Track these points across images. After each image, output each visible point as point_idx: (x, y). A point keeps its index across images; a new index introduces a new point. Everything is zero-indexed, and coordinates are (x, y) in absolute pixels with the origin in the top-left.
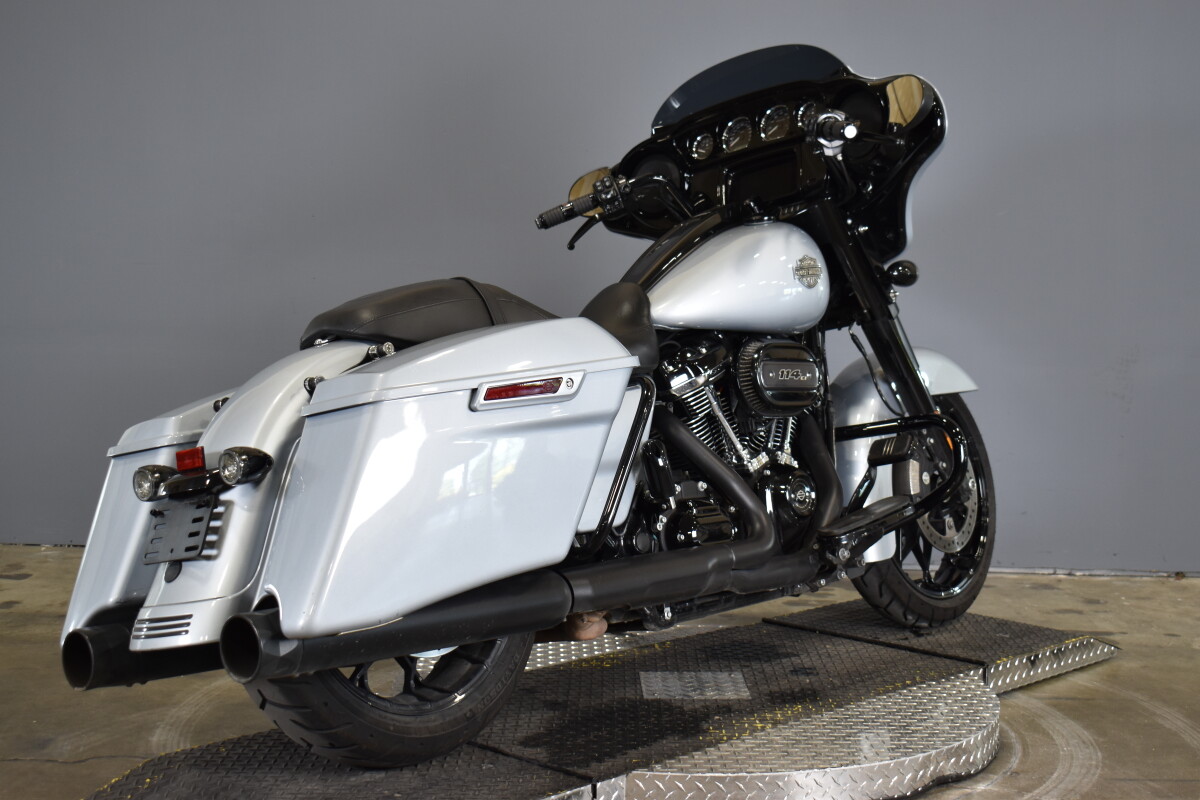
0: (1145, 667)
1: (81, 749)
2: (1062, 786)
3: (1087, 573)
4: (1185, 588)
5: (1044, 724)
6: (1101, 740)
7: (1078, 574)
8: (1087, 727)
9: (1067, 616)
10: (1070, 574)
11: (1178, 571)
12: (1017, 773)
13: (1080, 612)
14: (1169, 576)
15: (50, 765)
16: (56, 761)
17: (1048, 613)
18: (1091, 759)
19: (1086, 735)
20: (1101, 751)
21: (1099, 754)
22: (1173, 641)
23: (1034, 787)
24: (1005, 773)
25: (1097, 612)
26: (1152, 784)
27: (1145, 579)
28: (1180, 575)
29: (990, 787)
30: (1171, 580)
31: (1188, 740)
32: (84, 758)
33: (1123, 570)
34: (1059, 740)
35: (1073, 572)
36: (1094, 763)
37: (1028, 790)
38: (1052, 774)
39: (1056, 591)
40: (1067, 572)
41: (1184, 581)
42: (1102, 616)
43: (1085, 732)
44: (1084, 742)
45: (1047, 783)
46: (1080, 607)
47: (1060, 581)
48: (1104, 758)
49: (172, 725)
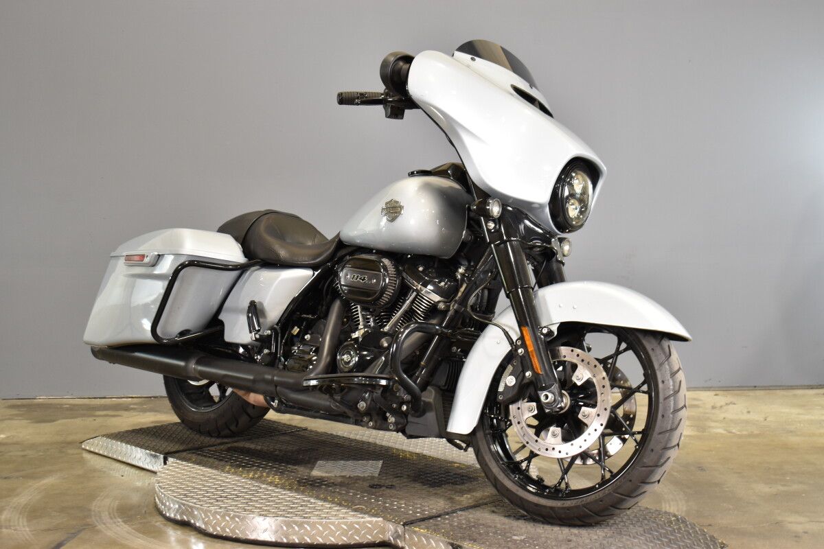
49: (14, 508)
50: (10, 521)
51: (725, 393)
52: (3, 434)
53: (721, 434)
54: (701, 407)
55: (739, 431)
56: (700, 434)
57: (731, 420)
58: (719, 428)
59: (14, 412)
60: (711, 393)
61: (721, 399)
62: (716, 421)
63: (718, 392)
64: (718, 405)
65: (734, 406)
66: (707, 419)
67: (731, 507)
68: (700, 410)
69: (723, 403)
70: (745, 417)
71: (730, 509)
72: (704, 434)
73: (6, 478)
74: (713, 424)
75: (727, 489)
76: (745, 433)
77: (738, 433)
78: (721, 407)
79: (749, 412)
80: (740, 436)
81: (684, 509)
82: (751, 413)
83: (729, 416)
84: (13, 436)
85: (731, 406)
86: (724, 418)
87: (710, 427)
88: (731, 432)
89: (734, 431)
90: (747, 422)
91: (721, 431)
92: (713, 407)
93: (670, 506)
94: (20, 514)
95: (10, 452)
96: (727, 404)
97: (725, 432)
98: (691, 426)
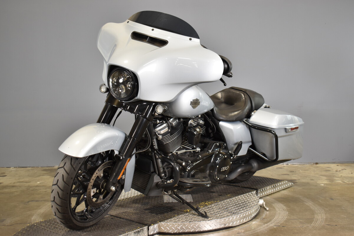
0: (303, 189)
1: (12, 222)
2: (276, 222)
3: (292, 164)
4: (317, 167)
5: (274, 205)
6: (288, 209)
7: (289, 164)
8: (285, 206)
9: (285, 176)
10: (287, 164)
11: (316, 162)
12: (264, 219)
13: (288, 175)
14: (314, 164)
15: (4, 226)
16: (5, 225)
17: (280, 175)
18: (285, 214)
19: (285, 208)
20: (288, 212)
21: (287, 213)
22: (312, 181)
23: (268, 222)
24: (261, 219)
25: (293, 174)
26: (300, 220)
27: (307, 165)
28: (317, 163)
29: (256, 223)
30: (314, 165)
31: (312, 207)
32: (13, 224)
33: (302, 163)
34: (277, 209)
35: (288, 164)
36: (285, 215)
37: (266, 223)
38: (273, 218)
39: (283, 169)
40: (286, 164)
41: (318, 165)
42: (294, 175)
43: (284, 207)
44: (284, 210)
45: (272, 221)
46: (288, 173)
47: (284, 166)
48: (288, 214)
49: (38, 214)
50: (35, 220)
51: (341, 164)
52: (39, 182)
53: (340, 183)
54: (331, 171)
55: (348, 182)
56: (331, 183)
57: (344, 177)
58: (339, 180)
59: (45, 172)
60: (335, 165)
61: (340, 168)
62: (338, 177)
63: (338, 164)
64: (339, 170)
65: (345, 170)
66: (334, 176)
67: (345, 217)
68: (331, 172)
69: (340, 169)
70: (351, 175)
71: (345, 218)
72: (333, 183)
73: (37, 201)
74: (336, 179)
75: (343, 208)
76: (350, 182)
77: (347, 183)
78: (340, 171)
79: (352, 173)
80: (348, 184)
81: (325, 218)
82: (353, 174)
83: (343, 175)
84: (43, 183)
85: (344, 170)
86: (341, 176)
87: (335, 180)
88: (344, 182)
89: (346, 182)
90: (351, 178)
91: (340, 182)
92: (336, 171)
93: (318, 216)
94: (40, 217)
95: (40, 189)
96: (342, 170)
97: (342, 182)
98: (327, 179)
